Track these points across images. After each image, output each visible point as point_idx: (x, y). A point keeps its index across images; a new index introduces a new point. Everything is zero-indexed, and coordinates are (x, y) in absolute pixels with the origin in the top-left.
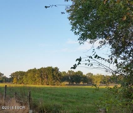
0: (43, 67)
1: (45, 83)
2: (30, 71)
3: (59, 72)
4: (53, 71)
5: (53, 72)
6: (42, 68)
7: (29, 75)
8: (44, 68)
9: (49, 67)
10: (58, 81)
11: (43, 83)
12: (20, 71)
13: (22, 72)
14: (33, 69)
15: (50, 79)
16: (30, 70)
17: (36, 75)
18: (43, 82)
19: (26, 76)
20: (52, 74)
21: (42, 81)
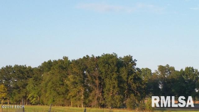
0: (90, 56)
1: (95, 102)
2: (49, 65)
3: (137, 69)
4: (119, 68)
5: (118, 71)
6: (86, 58)
7: (46, 76)
8: (93, 58)
9: (106, 55)
10: (132, 95)
11: (90, 101)
12: (16, 66)
13: (24, 68)
14: (60, 61)
15: (109, 90)
16: (50, 62)
17: (69, 77)
18: (90, 98)
19: (36, 79)
20: (115, 76)
21: (86, 96)
